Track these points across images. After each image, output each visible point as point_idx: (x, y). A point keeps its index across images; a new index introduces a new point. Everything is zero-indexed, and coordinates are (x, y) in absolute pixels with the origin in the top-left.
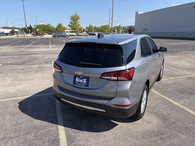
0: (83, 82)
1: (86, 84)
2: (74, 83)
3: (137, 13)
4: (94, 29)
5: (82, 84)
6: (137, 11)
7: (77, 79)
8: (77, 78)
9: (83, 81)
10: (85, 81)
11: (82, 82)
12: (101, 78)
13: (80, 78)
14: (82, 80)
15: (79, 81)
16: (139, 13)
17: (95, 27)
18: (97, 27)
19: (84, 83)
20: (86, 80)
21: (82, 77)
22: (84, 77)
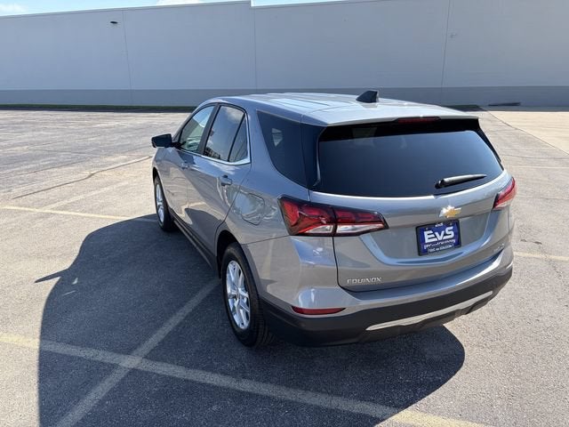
0: (445, 238)
1: (455, 241)
5: (444, 245)
7: (428, 236)
8: (426, 233)
9: (445, 235)
10: (450, 233)
11: (443, 240)
12: (494, 208)
13: (434, 230)
14: (443, 232)
15: (435, 240)
19: (448, 239)
20: (452, 228)
21: (441, 224)
22: (447, 223)
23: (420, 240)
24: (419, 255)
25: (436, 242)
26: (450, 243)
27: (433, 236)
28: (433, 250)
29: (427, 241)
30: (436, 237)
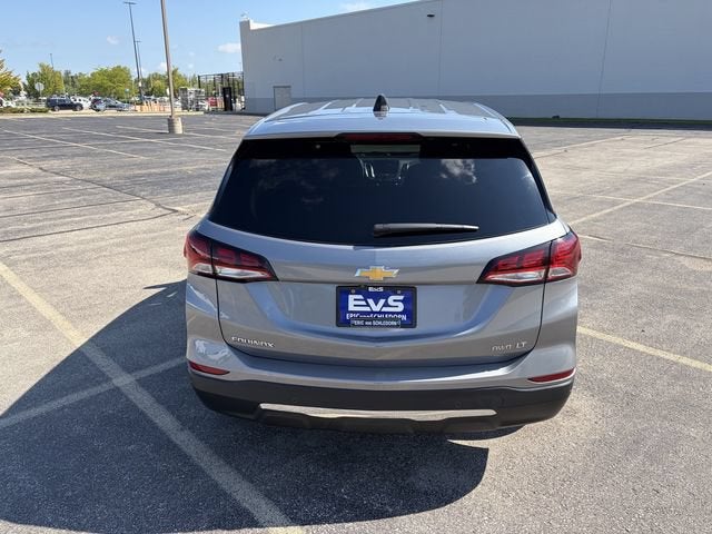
0: (385, 309)
1: (404, 317)
2: (342, 321)
3: (245, 26)
4: (65, 83)
5: (382, 320)
6: (244, 19)
7: (354, 303)
8: (351, 297)
9: (386, 305)
10: (396, 304)
11: (380, 313)
12: (482, 280)
13: (367, 295)
14: (382, 302)
15: (368, 309)
16: (254, 26)
17: (67, 73)
18: (73, 74)
19: (393, 313)
20: (401, 298)
21: (381, 289)
22: (390, 289)
23: (342, 306)
24: (338, 325)
25: (368, 313)
26: (395, 320)
27: (364, 303)
28: (361, 323)
29: (351, 308)
30: (368, 305)
